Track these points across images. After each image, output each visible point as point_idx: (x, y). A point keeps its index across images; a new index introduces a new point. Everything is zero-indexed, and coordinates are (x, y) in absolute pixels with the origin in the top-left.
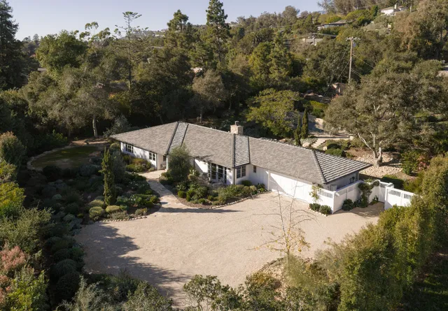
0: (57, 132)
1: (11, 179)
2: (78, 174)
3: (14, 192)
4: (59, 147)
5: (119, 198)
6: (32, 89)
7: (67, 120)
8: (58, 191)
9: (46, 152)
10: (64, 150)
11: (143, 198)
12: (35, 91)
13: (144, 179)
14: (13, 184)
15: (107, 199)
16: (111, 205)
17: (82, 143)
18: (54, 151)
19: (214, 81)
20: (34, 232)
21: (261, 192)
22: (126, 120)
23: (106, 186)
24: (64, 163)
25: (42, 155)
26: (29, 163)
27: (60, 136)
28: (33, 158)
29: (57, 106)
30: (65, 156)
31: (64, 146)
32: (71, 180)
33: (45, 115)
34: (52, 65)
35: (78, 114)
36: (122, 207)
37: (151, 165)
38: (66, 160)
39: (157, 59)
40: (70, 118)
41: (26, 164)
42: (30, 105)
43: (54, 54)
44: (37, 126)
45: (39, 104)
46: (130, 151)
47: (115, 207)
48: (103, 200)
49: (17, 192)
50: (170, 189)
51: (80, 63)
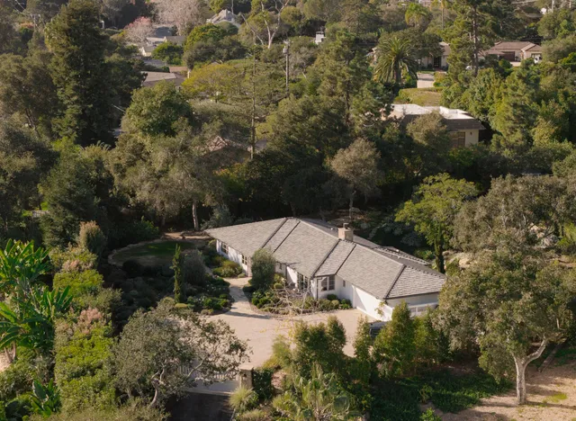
0: (146, 219)
1: (93, 268)
2: (159, 273)
3: (95, 277)
4: (149, 239)
5: (190, 298)
6: (120, 159)
7: (157, 205)
8: (135, 287)
9: (131, 245)
10: (151, 245)
11: (213, 301)
12: (123, 162)
13: (228, 284)
14: (94, 271)
15: (177, 296)
16: (181, 302)
17: (176, 236)
18: (140, 244)
19: (364, 157)
20: (108, 304)
21: (342, 308)
22: (227, 210)
23: (176, 284)
24: (148, 260)
25: (126, 248)
26: (110, 257)
27: (150, 225)
28: (115, 252)
29: (147, 185)
30: (151, 252)
31: (154, 239)
32: (151, 279)
33: (133, 195)
34: (144, 131)
35: (170, 198)
36: (189, 305)
37: (241, 271)
38: (151, 257)
39: (292, 116)
40: (162, 203)
41: (106, 257)
42: (116, 182)
43: (148, 116)
44: (123, 209)
45: (125, 183)
46: (225, 251)
47: (183, 305)
48: (173, 298)
49: (98, 278)
50: (247, 296)
51: (176, 131)
